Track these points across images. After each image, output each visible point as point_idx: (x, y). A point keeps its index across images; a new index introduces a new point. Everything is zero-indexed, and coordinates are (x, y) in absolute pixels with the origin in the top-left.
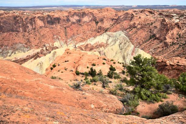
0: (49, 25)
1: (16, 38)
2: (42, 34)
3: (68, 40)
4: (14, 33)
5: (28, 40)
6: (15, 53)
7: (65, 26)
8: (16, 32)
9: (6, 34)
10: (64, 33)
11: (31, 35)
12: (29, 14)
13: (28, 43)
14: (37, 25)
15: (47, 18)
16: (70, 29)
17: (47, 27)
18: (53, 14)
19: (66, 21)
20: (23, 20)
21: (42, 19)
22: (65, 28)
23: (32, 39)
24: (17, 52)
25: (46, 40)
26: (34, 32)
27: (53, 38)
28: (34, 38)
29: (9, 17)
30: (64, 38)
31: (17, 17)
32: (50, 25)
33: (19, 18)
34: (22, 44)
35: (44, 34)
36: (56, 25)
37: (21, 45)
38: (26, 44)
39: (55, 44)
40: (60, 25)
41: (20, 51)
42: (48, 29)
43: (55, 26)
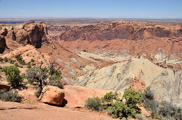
0: (156, 37)
1: (124, 44)
2: (147, 44)
3: (172, 55)
4: (124, 40)
5: (133, 47)
6: (118, 56)
7: (174, 40)
8: (126, 40)
9: (118, 39)
10: (170, 47)
11: (137, 44)
12: (142, 25)
13: (132, 51)
14: (146, 35)
15: (156, 31)
16: (178, 44)
17: (154, 39)
18: (163, 27)
19: (177, 35)
20: (133, 30)
21: (151, 30)
22: (174, 42)
23: (136, 48)
24: (120, 56)
25: (149, 51)
26: (141, 41)
27: (157, 50)
28: (139, 47)
29: (124, 27)
30: (167, 52)
31: (130, 26)
32: (158, 38)
33: (131, 28)
34: (127, 50)
35: (149, 45)
36: (164, 38)
37: (125, 50)
38: (130, 51)
39: (156, 55)
40: (168, 39)
41: (123, 56)
42: (154, 41)
43: (162, 38)
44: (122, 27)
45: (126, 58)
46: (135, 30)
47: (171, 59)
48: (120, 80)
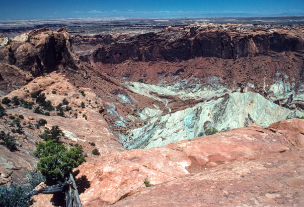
0: (272, 52)
1: (212, 67)
2: (255, 66)
3: (302, 85)
4: (212, 59)
5: (230, 72)
6: (203, 90)
8: (216, 58)
9: (201, 58)
10: (297, 70)
11: (237, 66)
12: (245, 30)
13: (228, 79)
14: (252, 49)
15: (272, 39)
17: (267, 55)
18: (285, 32)
20: (229, 39)
23: (236, 73)
24: (205, 89)
25: (259, 78)
26: (244, 60)
27: (274, 75)
28: (240, 71)
29: (211, 34)
30: (294, 79)
31: (222, 33)
32: (275, 52)
33: (225, 35)
34: (218, 77)
36: (286, 53)
37: (215, 78)
38: (224, 78)
39: (272, 86)
40: (295, 54)
41: (211, 88)
42: (269, 59)
43: (283, 53)
44: (207, 35)
45: (217, 93)
46: (231, 40)
47: (300, 92)
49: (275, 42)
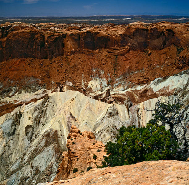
0: (87, 50)
1: (29, 68)
2: (72, 64)
3: (117, 79)
4: (28, 59)
5: (48, 72)
6: (20, 93)
7: (116, 53)
8: (31, 59)
9: (16, 59)
10: (111, 66)
11: (54, 65)
12: (59, 29)
13: (46, 79)
14: (67, 48)
15: (85, 38)
16: (124, 59)
17: (82, 53)
18: (97, 30)
19: (120, 44)
20: (44, 39)
21: (76, 38)
22: (117, 56)
23: (53, 72)
24: (23, 92)
25: (77, 76)
26: (61, 59)
27: (90, 72)
28: (58, 71)
29: (24, 34)
30: (109, 75)
31: (36, 33)
32: (90, 50)
33: (39, 35)
34: (36, 78)
35: (75, 65)
36: (99, 50)
37: (32, 80)
38: (42, 79)
39: (90, 83)
40: (107, 51)
41: (29, 90)
42: (84, 57)
43: (97, 51)
44: (20, 35)
45: (37, 94)
46: (46, 39)
47: (116, 86)
48: (34, 137)
49: (89, 40)
